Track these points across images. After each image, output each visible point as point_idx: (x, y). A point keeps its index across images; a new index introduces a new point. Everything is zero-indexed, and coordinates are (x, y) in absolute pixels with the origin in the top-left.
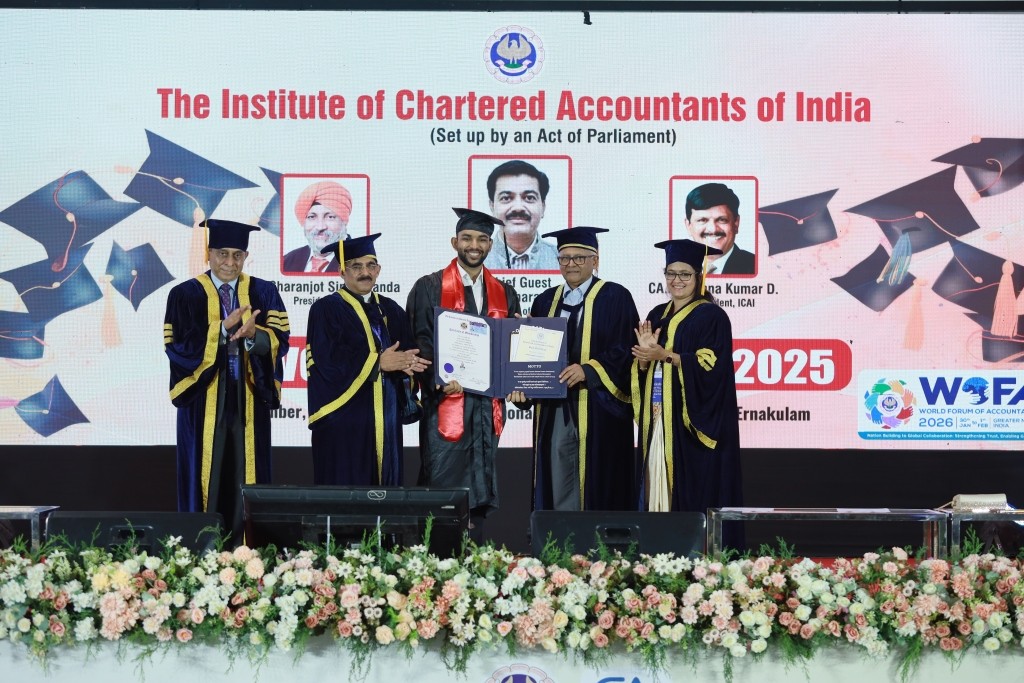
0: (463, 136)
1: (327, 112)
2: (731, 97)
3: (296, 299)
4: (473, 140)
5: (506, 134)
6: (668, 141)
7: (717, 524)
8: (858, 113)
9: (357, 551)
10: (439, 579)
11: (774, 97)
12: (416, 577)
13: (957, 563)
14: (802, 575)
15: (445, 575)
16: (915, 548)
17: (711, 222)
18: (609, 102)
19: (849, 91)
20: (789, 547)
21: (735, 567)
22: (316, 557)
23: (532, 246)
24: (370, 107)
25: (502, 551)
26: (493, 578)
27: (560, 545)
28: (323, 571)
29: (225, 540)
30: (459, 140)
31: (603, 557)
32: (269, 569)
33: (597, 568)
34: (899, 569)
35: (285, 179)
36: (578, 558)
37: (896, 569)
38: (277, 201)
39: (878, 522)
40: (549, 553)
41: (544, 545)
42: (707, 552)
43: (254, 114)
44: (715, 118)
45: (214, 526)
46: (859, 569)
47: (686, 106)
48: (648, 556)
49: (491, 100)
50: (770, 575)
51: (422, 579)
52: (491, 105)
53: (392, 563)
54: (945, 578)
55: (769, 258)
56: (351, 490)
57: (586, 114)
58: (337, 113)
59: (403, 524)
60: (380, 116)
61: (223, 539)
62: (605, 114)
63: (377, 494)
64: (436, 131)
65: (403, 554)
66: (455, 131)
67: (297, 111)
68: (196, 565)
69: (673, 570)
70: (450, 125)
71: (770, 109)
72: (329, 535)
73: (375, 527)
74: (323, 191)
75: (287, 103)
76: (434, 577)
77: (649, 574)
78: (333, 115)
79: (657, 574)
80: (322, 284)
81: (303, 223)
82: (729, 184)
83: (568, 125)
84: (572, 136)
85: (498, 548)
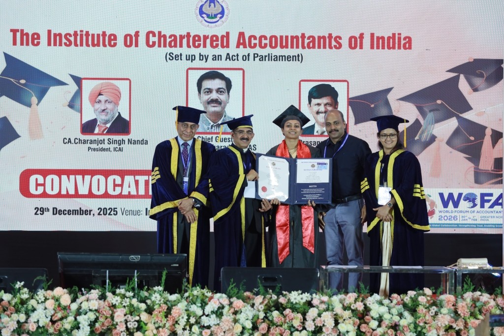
0: (184, 57)
1: (107, 43)
2: (334, 36)
3: (89, 148)
4: (189, 60)
5: (208, 56)
6: (299, 60)
7: (326, 275)
8: (405, 44)
9: (124, 290)
10: (170, 305)
11: (357, 36)
12: (157, 305)
13: (460, 297)
14: (373, 303)
15: (173, 304)
16: (436, 289)
17: (323, 105)
18: (266, 38)
19: (399, 32)
20: (366, 288)
21: (336, 299)
22: (100, 293)
23: (222, 119)
24: (131, 40)
25: (205, 290)
26: (200, 305)
27: (237, 286)
28: (104, 301)
29: (49, 284)
30: (181, 59)
31: (261, 293)
32: (74, 300)
33: (259, 299)
34: (428, 300)
35: (83, 81)
36: (247, 294)
37: (425, 300)
38: (79, 93)
39: (415, 274)
40: (231, 291)
41: (229, 285)
42: (320, 290)
43: (65, 44)
44: (325, 47)
45: (43, 276)
46: (405, 300)
47: (309, 41)
48: (287, 293)
49: (199, 37)
50: (355, 303)
51: (160, 306)
52: (199, 40)
53: (143, 296)
54: (453, 305)
55: (355, 126)
56: (120, 255)
57: (252, 45)
58: (112, 44)
59: (149, 275)
60: (137, 45)
61: (48, 283)
62: (263, 45)
63: (135, 258)
64: (168, 54)
65: (149, 291)
66: (179, 54)
67: (90, 42)
68: (32, 298)
69: (301, 300)
70: (176, 51)
71: (355, 42)
72: (107, 281)
73: (133, 276)
74: (105, 88)
75: (84, 38)
76: (167, 304)
77: (288, 303)
78: (110, 45)
79: (292, 303)
80: (104, 140)
81: (93, 106)
82: (333, 84)
83: (242, 51)
84: (244, 57)
85: (203, 288)
